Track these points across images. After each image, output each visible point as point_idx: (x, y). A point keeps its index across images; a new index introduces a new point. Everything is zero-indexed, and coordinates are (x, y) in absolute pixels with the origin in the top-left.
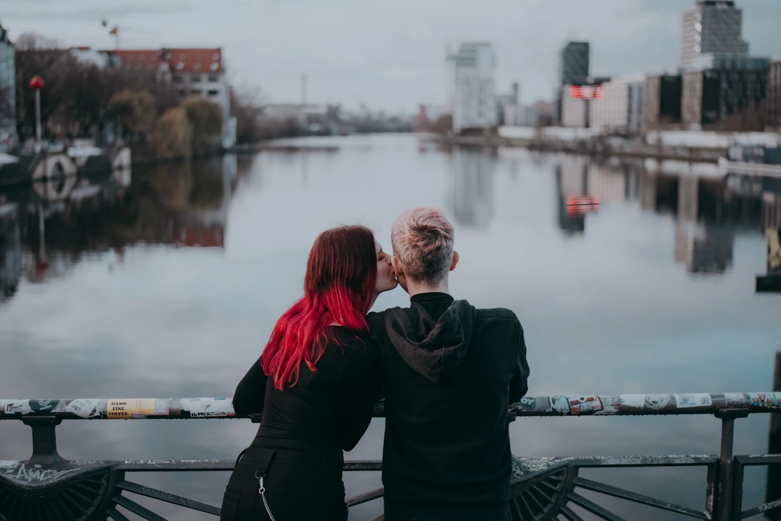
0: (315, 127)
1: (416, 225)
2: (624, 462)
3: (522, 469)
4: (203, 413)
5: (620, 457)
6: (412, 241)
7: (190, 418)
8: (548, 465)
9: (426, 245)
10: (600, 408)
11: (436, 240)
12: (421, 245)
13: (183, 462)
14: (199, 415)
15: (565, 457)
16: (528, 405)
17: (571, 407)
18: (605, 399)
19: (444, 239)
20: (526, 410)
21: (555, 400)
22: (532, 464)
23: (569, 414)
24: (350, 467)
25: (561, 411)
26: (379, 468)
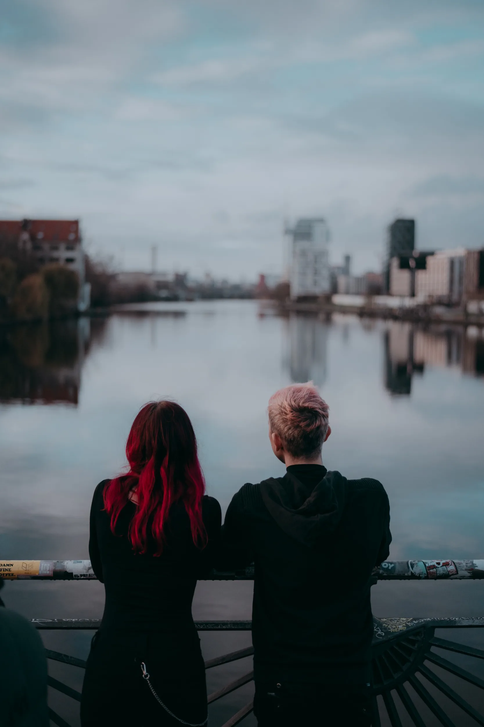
0: (164, 293)
1: (297, 406)
2: (477, 622)
3: (383, 630)
4: (85, 575)
5: (473, 618)
6: (295, 422)
7: (73, 579)
8: (407, 626)
9: (308, 425)
10: (454, 573)
11: (316, 420)
12: (303, 425)
13: (65, 621)
14: (81, 576)
15: (422, 619)
16: (389, 569)
17: (428, 571)
18: (460, 564)
19: (323, 418)
20: (386, 574)
21: (414, 564)
22: (392, 625)
23: (427, 578)
24: (222, 627)
25: (419, 576)
26: (249, 628)
